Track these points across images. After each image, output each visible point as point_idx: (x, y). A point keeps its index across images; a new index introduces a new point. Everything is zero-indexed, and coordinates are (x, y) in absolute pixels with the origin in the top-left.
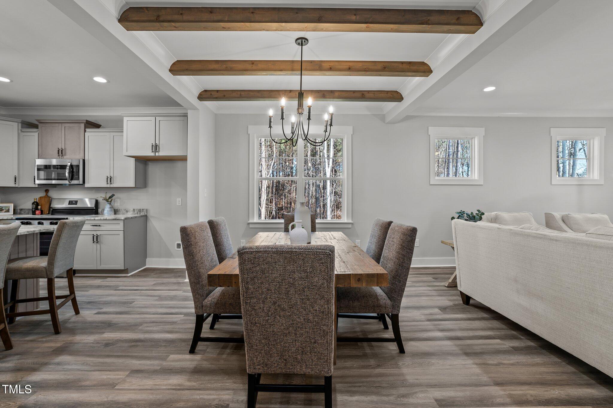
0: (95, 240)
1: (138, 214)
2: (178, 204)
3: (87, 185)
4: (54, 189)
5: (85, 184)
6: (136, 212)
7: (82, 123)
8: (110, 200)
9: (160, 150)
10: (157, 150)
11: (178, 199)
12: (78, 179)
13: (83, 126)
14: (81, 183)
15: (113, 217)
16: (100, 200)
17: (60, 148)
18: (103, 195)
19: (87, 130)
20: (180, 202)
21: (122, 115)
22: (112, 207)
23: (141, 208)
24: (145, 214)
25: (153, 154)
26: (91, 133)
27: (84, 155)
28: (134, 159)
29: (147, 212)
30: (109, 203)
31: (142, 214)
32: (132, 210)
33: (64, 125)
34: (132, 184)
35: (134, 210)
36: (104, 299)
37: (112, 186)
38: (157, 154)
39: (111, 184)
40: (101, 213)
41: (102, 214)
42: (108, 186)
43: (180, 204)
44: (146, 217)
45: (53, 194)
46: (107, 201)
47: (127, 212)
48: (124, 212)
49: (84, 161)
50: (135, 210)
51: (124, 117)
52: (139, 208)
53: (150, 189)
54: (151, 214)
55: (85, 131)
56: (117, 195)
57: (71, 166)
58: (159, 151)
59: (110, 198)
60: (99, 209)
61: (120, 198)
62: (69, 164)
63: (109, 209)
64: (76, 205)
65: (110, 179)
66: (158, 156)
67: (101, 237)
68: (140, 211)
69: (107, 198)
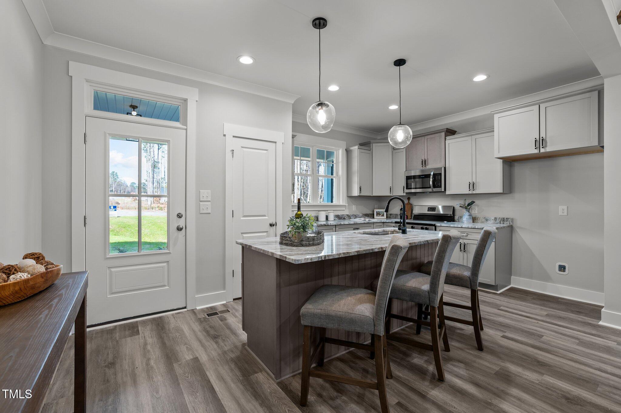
0: (462, 248)
1: (500, 223)
2: (560, 213)
3: (448, 192)
4: (415, 197)
5: (446, 192)
6: (498, 221)
7: (443, 132)
8: (469, 207)
9: (548, 144)
10: (543, 145)
11: (561, 208)
12: (441, 187)
13: (443, 134)
14: (443, 191)
15: (471, 225)
16: (457, 207)
17: (423, 159)
18: (462, 202)
19: (448, 138)
20: (566, 211)
21: (492, 113)
22: (470, 215)
23: (506, 217)
24: (510, 224)
25: (536, 151)
26: (451, 141)
27: (444, 163)
28: (502, 160)
29: (512, 222)
30: (468, 210)
31: (506, 224)
32: (493, 218)
33: (426, 137)
34: (499, 190)
35: (496, 219)
36: (495, 319)
37: (474, 192)
38: (542, 150)
39: (473, 190)
40: (457, 220)
41: (459, 222)
42: (470, 192)
43: (565, 214)
44: (511, 228)
45: (414, 201)
46: (466, 208)
47: (487, 220)
48: (483, 220)
49: (445, 168)
50: (498, 219)
51: (495, 115)
52: (502, 216)
53: (517, 195)
54: (518, 223)
55: (445, 139)
56: (477, 202)
57: (434, 175)
58: (546, 146)
59: (469, 205)
60: (455, 217)
61: (478, 206)
62: (432, 173)
63: (468, 217)
64: (434, 211)
65: (472, 186)
66: (543, 153)
67: (468, 246)
68: (503, 220)
69: (466, 205)
